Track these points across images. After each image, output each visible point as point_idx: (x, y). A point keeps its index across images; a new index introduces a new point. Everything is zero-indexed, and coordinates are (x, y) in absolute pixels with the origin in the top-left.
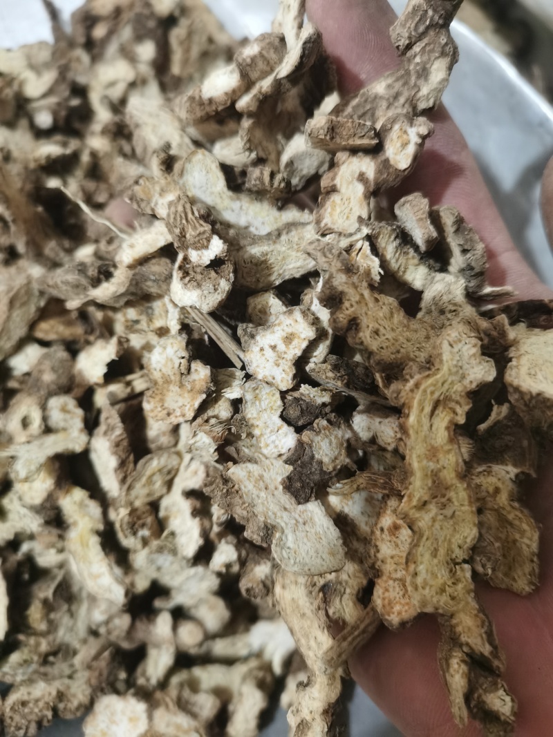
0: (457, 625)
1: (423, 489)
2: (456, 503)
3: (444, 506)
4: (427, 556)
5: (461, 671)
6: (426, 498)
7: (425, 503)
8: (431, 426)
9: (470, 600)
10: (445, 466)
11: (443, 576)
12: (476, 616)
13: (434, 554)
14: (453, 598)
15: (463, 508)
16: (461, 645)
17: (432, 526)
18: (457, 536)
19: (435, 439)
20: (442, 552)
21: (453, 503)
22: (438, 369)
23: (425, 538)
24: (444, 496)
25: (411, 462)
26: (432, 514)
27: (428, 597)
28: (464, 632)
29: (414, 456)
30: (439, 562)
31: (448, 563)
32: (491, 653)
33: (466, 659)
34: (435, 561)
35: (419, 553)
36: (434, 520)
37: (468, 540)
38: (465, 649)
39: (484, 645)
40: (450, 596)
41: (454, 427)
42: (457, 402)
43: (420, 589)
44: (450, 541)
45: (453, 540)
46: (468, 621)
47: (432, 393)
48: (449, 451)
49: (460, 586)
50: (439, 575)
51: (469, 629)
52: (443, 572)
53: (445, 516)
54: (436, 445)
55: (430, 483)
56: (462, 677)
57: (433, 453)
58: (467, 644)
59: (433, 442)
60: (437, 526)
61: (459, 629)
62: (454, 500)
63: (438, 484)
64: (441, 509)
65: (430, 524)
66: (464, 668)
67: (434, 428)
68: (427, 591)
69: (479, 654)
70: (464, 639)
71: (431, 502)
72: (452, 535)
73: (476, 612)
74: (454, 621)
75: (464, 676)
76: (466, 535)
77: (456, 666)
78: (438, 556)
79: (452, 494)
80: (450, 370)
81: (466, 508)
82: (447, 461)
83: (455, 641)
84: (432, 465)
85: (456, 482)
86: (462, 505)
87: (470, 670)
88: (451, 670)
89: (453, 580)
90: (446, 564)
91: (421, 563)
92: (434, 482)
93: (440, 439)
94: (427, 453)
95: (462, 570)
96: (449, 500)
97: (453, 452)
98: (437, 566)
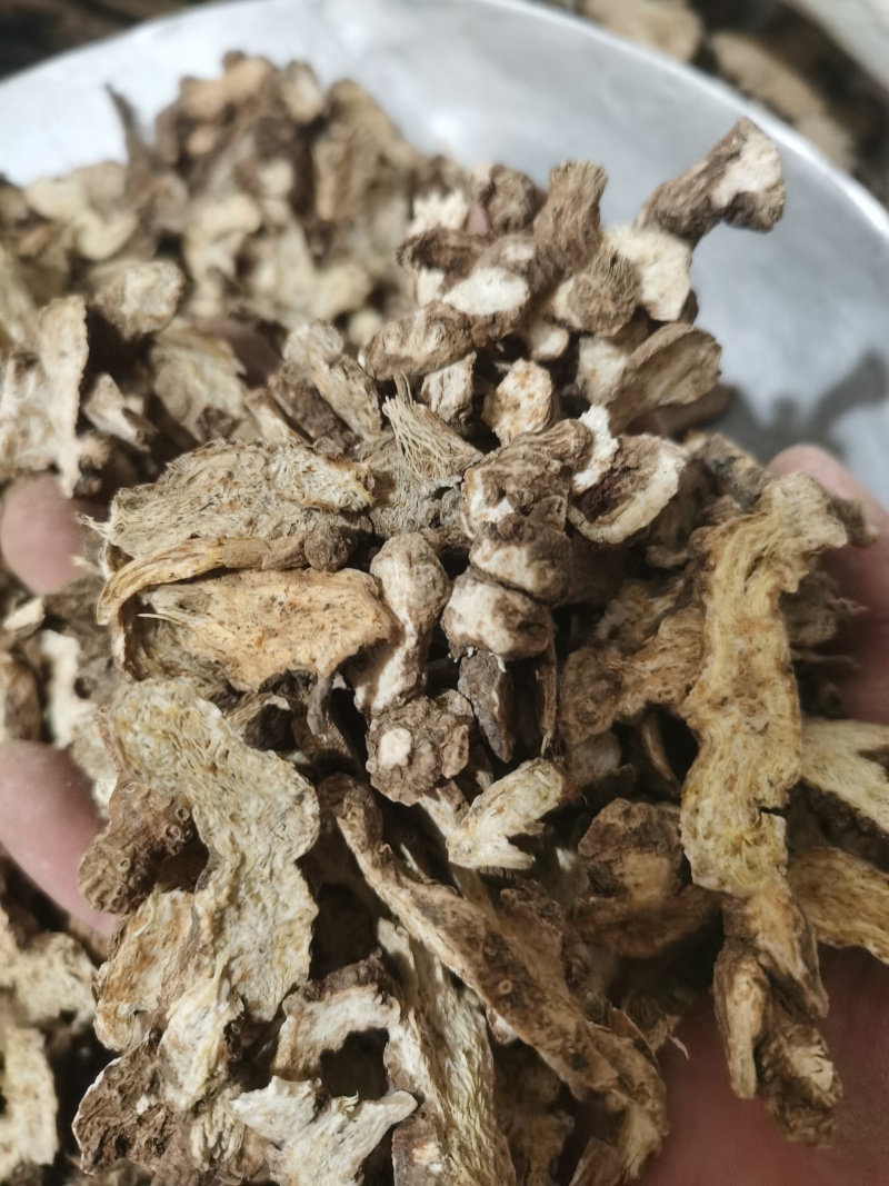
0: (754, 917)
1: (724, 678)
2: (771, 711)
3: (752, 711)
4: (718, 785)
5: (752, 997)
6: (727, 692)
7: (724, 701)
8: (746, 589)
9: (778, 878)
10: (762, 647)
11: (739, 823)
12: (787, 908)
13: (730, 783)
14: (752, 866)
15: (781, 722)
16: (757, 952)
17: (731, 739)
18: (768, 765)
19: (749, 606)
20: (742, 783)
21: (766, 709)
22: (764, 514)
23: (716, 756)
24: (754, 696)
25: (710, 633)
26: (732, 721)
27: (712, 856)
28: (764, 930)
29: (716, 625)
30: (736, 800)
31: (749, 804)
32: (806, 977)
33: (763, 977)
34: (730, 796)
35: (705, 779)
36: (735, 730)
37: (785, 776)
38: (763, 960)
39: (795, 960)
40: (748, 862)
41: (779, 594)
42: (788, 564)
43: (700, 837)
44: (756, 769)
45: (761, 770)
46: (772, 914)
47: (753, 542)
48: (769, 628)
49: (764, 849)
50: (733, 820)
51: (773, 926)
52: (741, 816)
53: (753, 728)
54: (750, 615)
55: (735, 671)
56: (753, 1007)
57: (745, 626)
58: (767, 952)
59: (746, 609)
60: (739, 740)
61: (756, 925)
62: (769, 705)
63: (748, 675)
64: (748, 715)
65: (728, 734)
66: (757, 993)
67: (750, 592)
68: (710, 844)
69: (786, 974)
70: (763, 941)
71: (732, 703)
72: (761, 763)
73: (785, 901)
74: (749, 910)
75: (757, 1006)
76: (782, 766)
77: (744, 987)
78: (736, 789)
79: (766, 695)
80: (780, 519)
81: (787, 722)
82: (764, 641)
83: (747, 944)
84: (741, 643)
85: (774, 675)
86: (781, 716)
87: (767, 1000)
88: (736, 994)
89: (755, 834)
90: (746, 805)
91: (708, 796)
92: (741, 672)
93: (757, 608)
94: (736, 624)
95: (772, 823)
96: (762, 704)
97: (775, 632)
98: (732, 804)
